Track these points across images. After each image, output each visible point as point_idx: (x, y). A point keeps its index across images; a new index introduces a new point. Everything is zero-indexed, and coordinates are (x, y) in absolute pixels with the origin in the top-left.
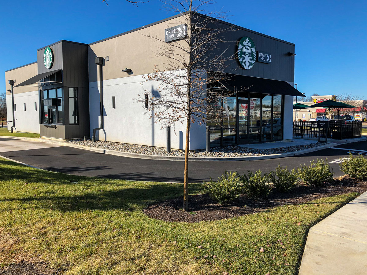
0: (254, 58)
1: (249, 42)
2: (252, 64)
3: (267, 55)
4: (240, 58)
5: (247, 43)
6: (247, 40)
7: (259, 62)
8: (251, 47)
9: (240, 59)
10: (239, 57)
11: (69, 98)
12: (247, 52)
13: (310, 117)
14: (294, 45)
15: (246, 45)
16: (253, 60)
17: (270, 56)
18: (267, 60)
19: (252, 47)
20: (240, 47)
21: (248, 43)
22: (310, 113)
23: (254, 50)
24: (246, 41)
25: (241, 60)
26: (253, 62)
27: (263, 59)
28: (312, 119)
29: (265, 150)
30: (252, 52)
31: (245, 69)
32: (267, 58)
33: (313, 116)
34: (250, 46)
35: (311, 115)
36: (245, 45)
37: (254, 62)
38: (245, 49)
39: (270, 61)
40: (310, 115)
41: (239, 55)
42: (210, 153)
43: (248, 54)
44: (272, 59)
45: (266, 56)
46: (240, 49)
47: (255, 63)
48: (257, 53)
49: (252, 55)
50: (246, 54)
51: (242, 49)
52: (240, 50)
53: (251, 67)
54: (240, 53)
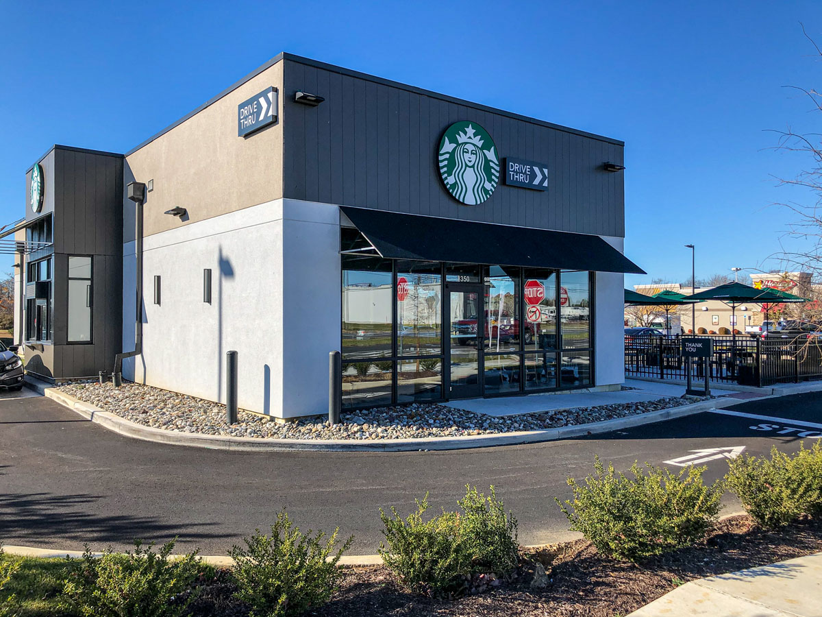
0: (493, 177)
1: (475, 135)
2: (486, 191)
3: (536, 169)
4: (446, 175)
5: (469, 137)
6: (470, 131)
7: (508, 185)
8: (482, 149)
9: (446, 178)
10: (445, 172)
11: (70, 281)
12: (470, 161)
13: (747, 324)
14: (621, 144)
15: (466, 143)
16: (490, 180)
17: (546, 171)
18: (536, 182)
19: (486, 147)
20: (448, 147)
21: (472, 137)
22: (747, 314)
23: (491, 155)
24: (465, 133)
25: (450, 180)
26: (488, 186)
27: (521, 178)
28: (752, 326)
29: (502, 418)
30: (487, 161)
31: (463, 204)
32: (534, 176)
33: (756, 321)
34: (480, 144)
35: (750, 318)
36: (462, 144)
37: (493, 185)
38: (463, 152)
39: (546, 184)
40: (747, 318)
41: (445, 169)
42: (335, 426)
43: (473, 166)
44: (551, 178)
45: (532, 171)
46: (448, 153)
47: (495, 188)
48: (503, 163)
49: (487, 168)
50: (466, 165)
51: (452, 154)
52: (447, 156)
53: (483, 198)
54: (446, 162)
